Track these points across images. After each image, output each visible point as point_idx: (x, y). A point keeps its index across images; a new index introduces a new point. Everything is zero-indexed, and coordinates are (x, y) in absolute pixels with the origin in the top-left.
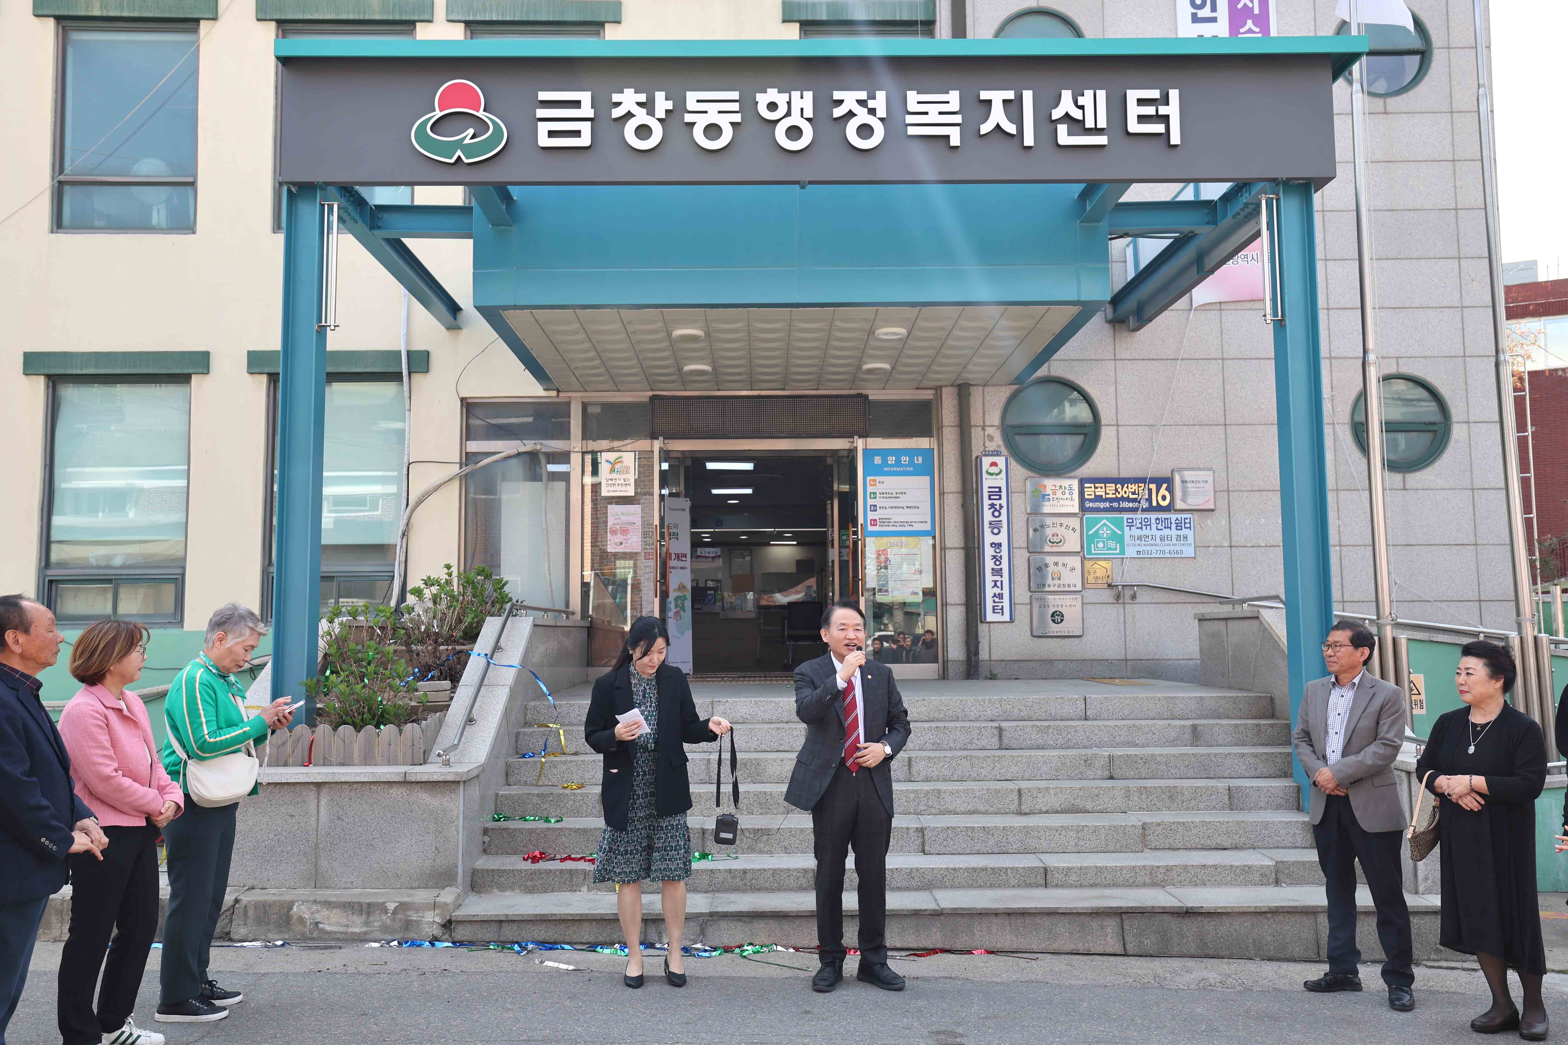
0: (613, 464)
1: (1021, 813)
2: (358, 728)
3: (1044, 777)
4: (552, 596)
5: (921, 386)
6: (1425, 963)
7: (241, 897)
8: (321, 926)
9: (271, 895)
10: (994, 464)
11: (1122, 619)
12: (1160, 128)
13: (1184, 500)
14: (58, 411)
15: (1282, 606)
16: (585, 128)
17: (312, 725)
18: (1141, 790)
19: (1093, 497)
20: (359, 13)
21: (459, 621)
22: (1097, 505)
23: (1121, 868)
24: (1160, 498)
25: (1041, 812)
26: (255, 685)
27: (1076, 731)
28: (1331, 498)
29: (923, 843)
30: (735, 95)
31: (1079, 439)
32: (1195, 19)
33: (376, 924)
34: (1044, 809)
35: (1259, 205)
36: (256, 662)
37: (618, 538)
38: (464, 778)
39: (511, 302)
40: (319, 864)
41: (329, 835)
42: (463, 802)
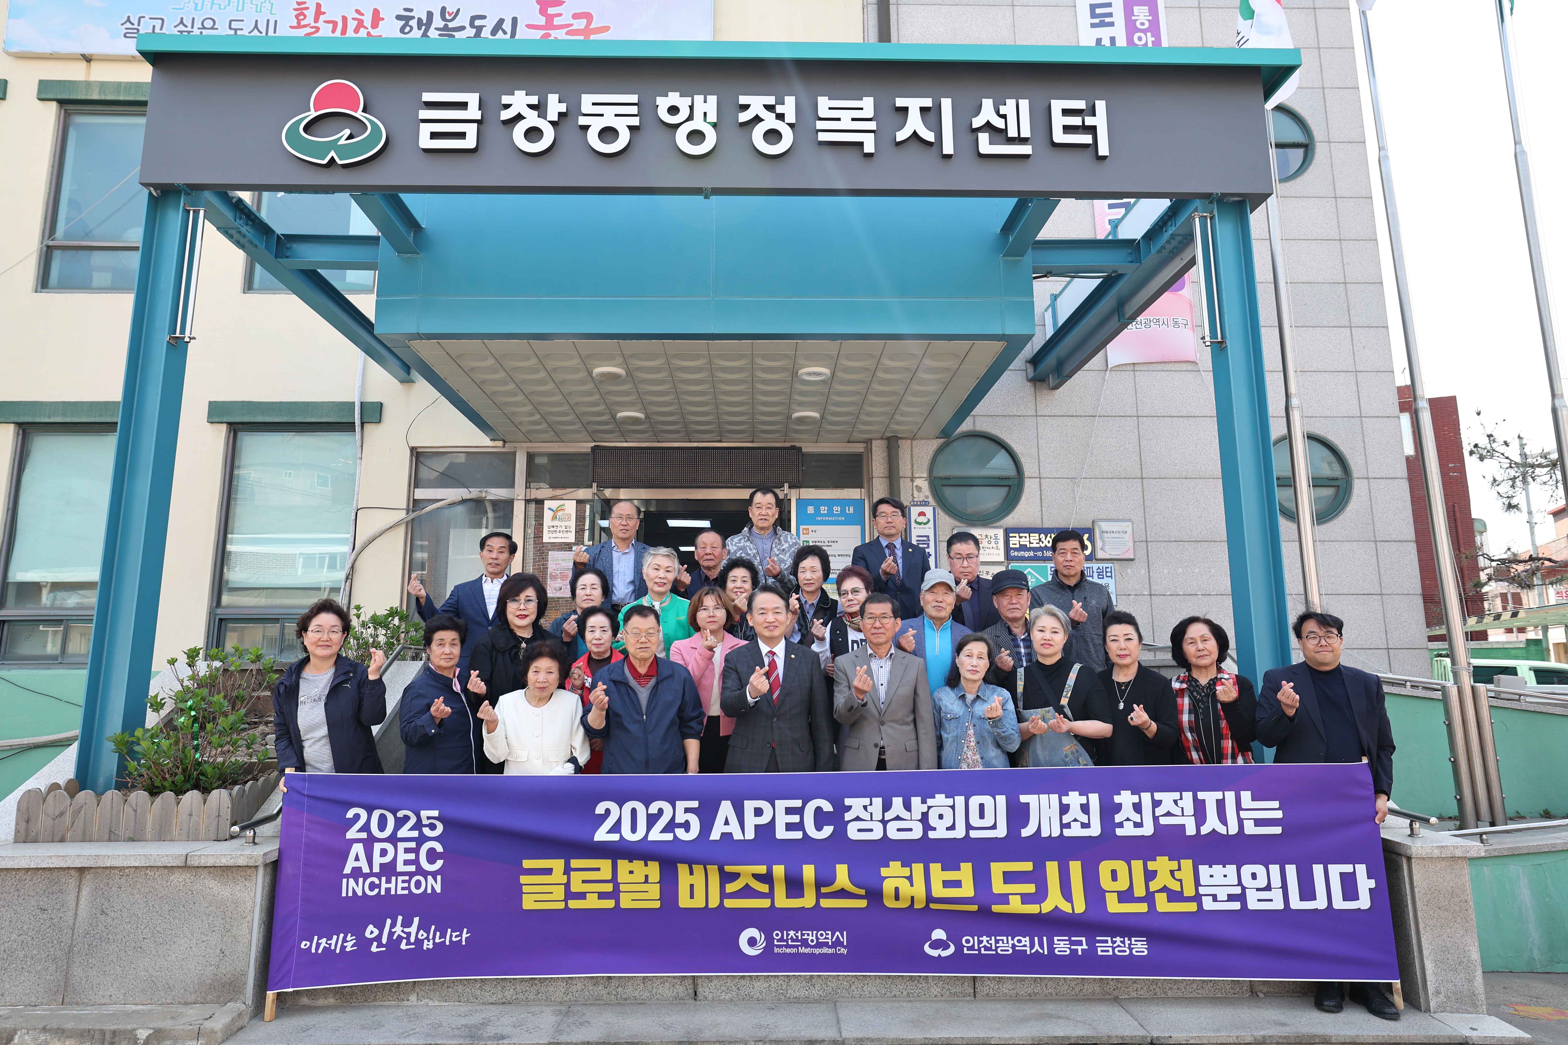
0: (555, 512)
2: (154, 794)
5: (851, 440)
10: (922, 514)
12: (1087, 139)
13: (1104, 550)
14: (26, 459)
16: (471, 130)
19: (1018, 546)
22: (1022, 554)
30: (634, 98)
31: (1003, 491)
35: (1192, 227)
37: (558, 583)
38: (260, 862)
39: (414, 330)
40: (70, 972)
41: (88, 934)
42: (263, 890)
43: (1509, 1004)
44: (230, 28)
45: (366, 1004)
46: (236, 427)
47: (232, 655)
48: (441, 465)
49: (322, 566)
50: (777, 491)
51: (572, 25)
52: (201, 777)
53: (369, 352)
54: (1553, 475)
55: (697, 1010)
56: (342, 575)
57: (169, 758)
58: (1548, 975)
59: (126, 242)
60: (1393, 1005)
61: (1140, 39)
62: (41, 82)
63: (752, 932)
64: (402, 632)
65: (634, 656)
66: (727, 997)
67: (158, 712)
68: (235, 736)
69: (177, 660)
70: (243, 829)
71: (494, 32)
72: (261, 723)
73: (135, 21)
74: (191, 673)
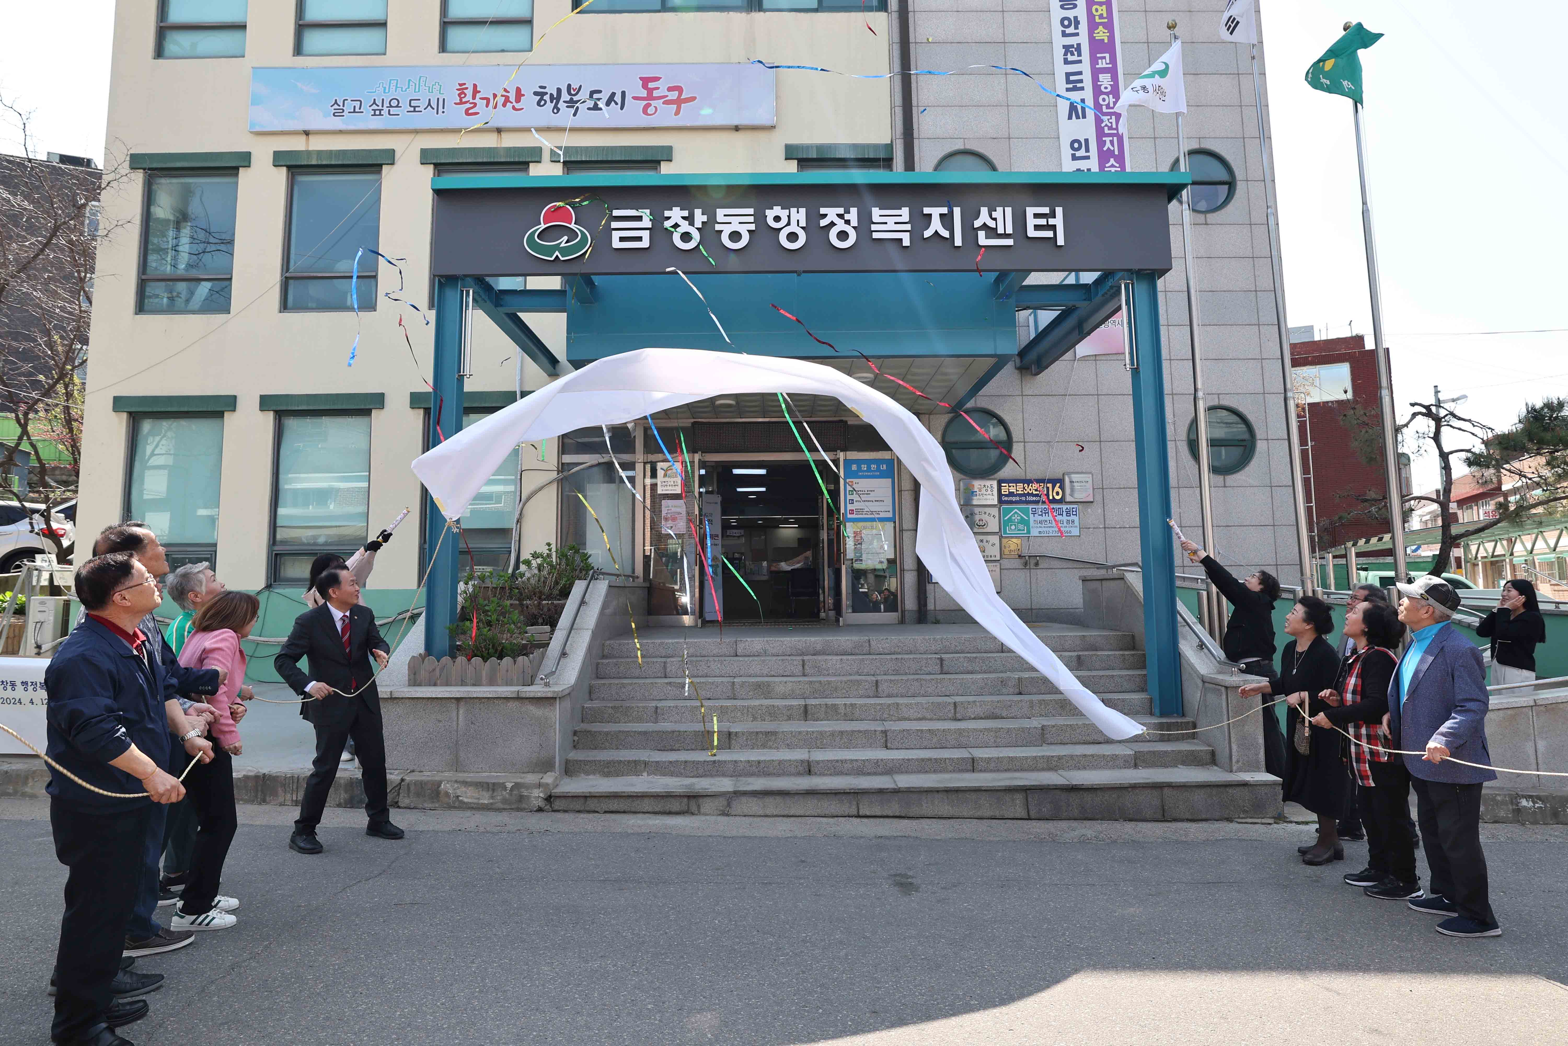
0: (666, 471)
1: (956, 719)
2: (485, 659)
3: (973, 693)
4: (623, 565)
6: (1236, 820)
7: (405, 778)
8: (461, 798)
9: (426, 776)
11: (1028, 581)
12: (1049, 234)
13: (1072, 495)
14: (282, 436)
15: (1140, 570)
16: (646, 235)
17: (453, 657)
18: (1041, 702)
19: (1007, 493)
20: (490, 158)
21: (557, 583)
22: (1010, 498)
23: (1027, 758)
24: (1055, 494)
25: (970, 719)
26: (414, 628)
27: (995, 661)
28: (1173, 494)
29: (886, 741)
30: (751, 211)
31: (998, 452)
32: (1074, 158)
33: (499, 798)
34: (973, 716)
35: (1120, 287)
36: (415, 612)
37: (670, 523)
38: (559, 695)
41: (465, 735)
42: (559, 711)
44: (410, 106)
51: (667, 96)
56: (513, 520)
59: (338, 272)
61: (1104, 100)
62: (275, 152)
71: (608, 103)
73: (340, 103)
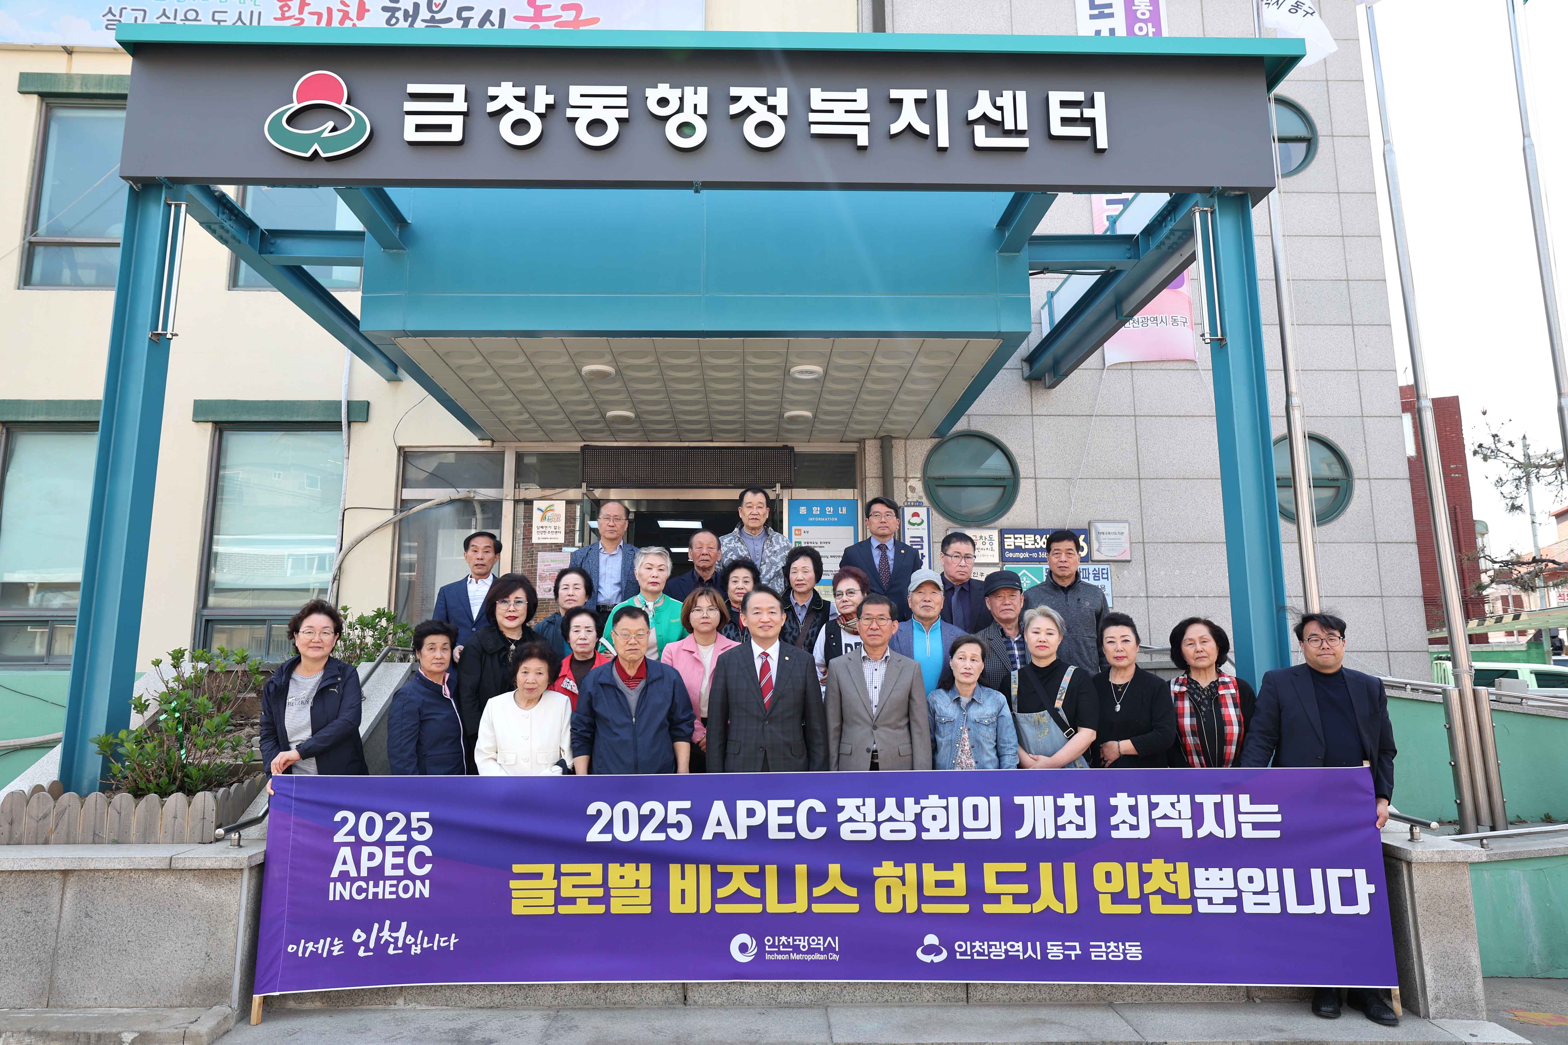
0: (544, 512)
2: (138, 796)
5: (844, 439)
10: (916, 515)
12: (1085, 131)
13: (1100, 551)
16: (457, 122)
19: (1012, 547)
22: (1017, 555)
30: (623, 90)
31: (997, 492)
38: (245, 865)
39: (400, 328)
40: (55, 975)
41: (72, 937)
42: (248, 893)
43: (1509, 1010)
44: (214, 20)
45: (353, 1007)
46: (222, 426)
47: (218, 657)
48: (431, 465)
49: (311, 567)
50: (768, 491)
51: (561, 16)
52: (186, 779)
53: (356, 350)
54: (1558, 475)
55: (687, 1014)
56: (329, 576)
57: (154, 760)
58: (1549, 980)
59: (107, 238)
60: (1392, 1011)
61: (1141, 29)
62: (22, 74)
63: (743, 938)
64: (390, 634)
65: (623, 658)
66: (717, 1002)
67: (142, 713)
68: (220, 738)
69: (161, 661)
70: (228, 831)
71: (482, 24)
72: (246, 724)
73: (117, 12)
74: (176, 674)
